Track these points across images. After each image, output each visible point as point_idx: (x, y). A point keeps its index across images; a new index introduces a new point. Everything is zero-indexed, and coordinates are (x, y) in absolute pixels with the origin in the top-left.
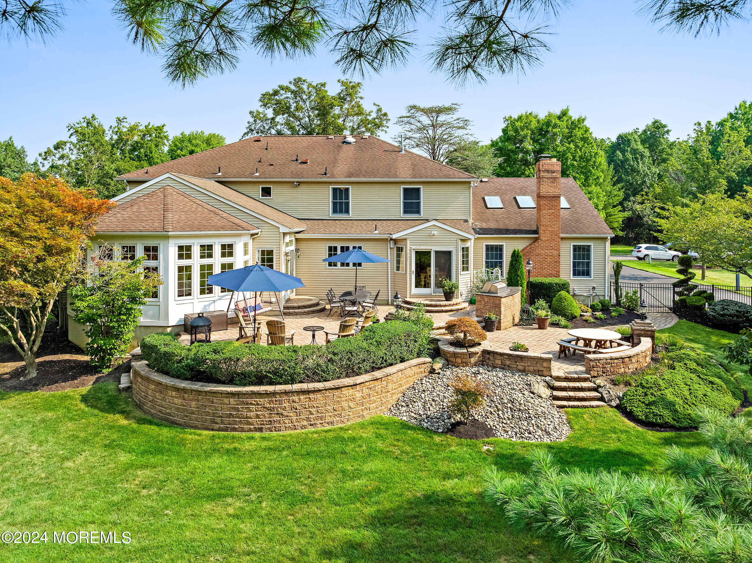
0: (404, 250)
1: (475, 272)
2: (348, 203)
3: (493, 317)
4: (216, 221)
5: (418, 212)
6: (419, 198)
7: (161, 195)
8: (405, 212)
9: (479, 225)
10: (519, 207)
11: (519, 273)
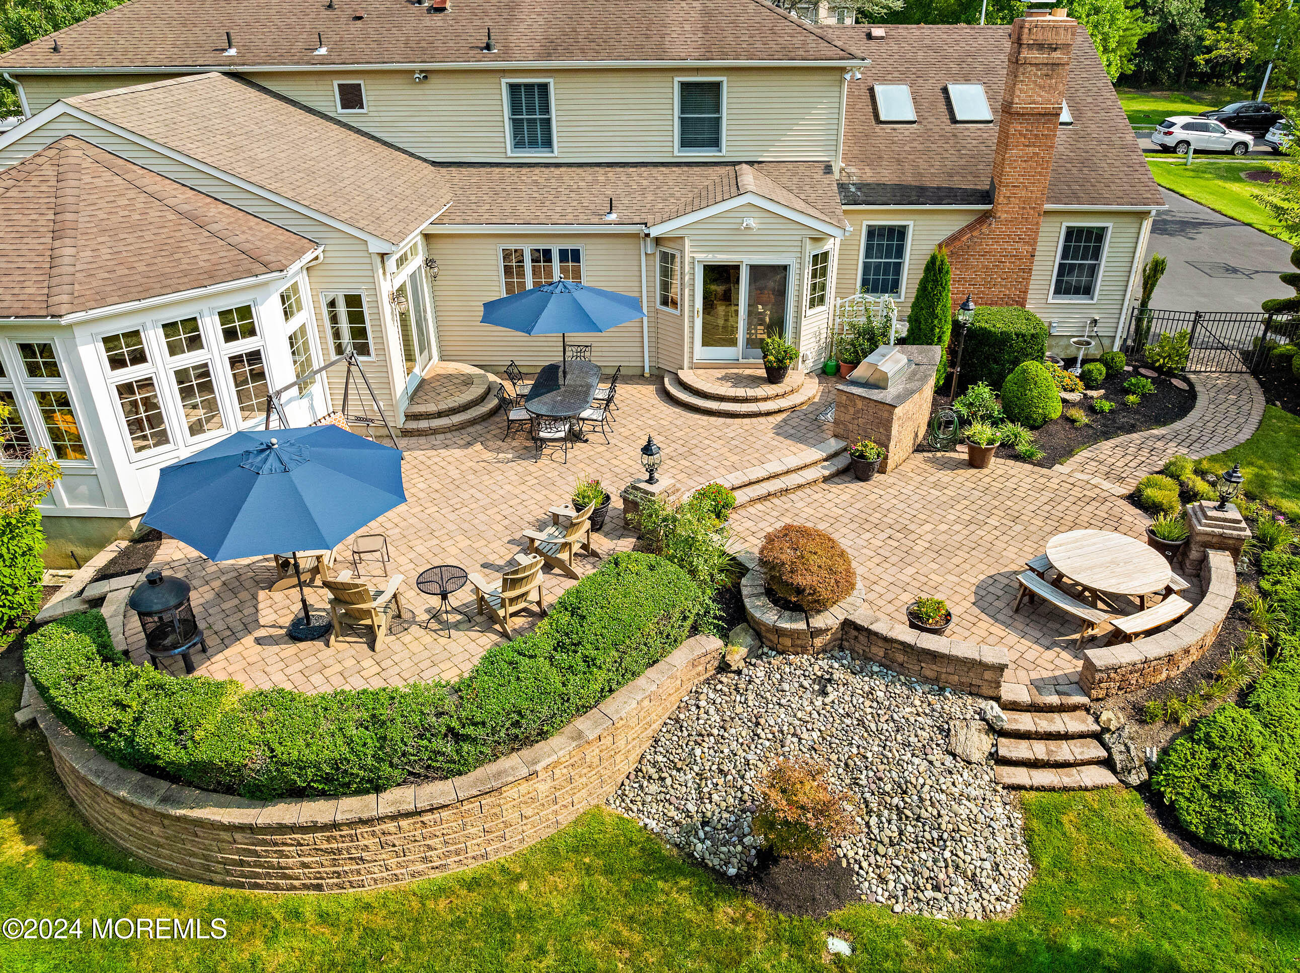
0: (678, 260)
1: (839, 301)
2: (548, 121)
3: (872, 451)
4: (194, 248)
5: (715, 143)
6: (717, 108)
7: (49, 171)
8: (685, 143)
9: (858, 174)
10: (954, 121)
11: (938, 311)
